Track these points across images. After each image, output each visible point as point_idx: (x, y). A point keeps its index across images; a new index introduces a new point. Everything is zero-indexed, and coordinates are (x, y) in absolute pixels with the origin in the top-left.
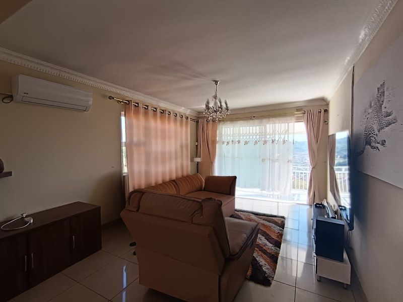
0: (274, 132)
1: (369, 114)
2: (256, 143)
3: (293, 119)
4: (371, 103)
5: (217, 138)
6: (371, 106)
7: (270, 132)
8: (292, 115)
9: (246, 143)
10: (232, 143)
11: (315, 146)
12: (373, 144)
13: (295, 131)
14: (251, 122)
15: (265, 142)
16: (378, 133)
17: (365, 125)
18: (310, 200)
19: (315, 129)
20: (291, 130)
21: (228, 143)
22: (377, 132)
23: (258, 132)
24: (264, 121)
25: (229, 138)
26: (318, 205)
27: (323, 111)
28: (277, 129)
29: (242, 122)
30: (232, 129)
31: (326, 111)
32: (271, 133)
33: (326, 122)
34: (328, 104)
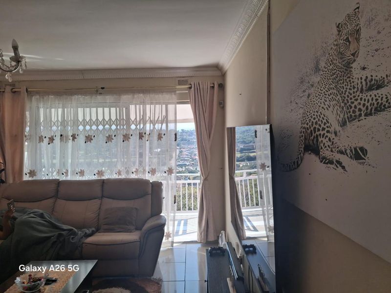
0: (143, 120)
1: (312, 86)
2: (109, 139)
3: (174, 97)
4: (317, 63)
5: (28, 129)
6: (317, 69)
7: (136, 119)
8: (172, 91)
9: (89, 139)
10: (61, 140)
11: (207, 144)
12: (325, 153)
13: (178, 118)
14: (99, 98)
15: (126, 137)
16: (338, 128)
17: (301, 111)
18: (201, 234)
19: (207, 115)
20: (171, 117)
21: (52, 140)
22: (335, 126)
23: (113, 118)
24: (125, 98)
25: (54, 128)
26: (214, 252)
27: (216, 86)
28: (148, 115)
29: (81, 98)
30: (60, 111)
31: (222, 87)
32: (138, 119)
33: (222, 105)
34: (223, 75)
